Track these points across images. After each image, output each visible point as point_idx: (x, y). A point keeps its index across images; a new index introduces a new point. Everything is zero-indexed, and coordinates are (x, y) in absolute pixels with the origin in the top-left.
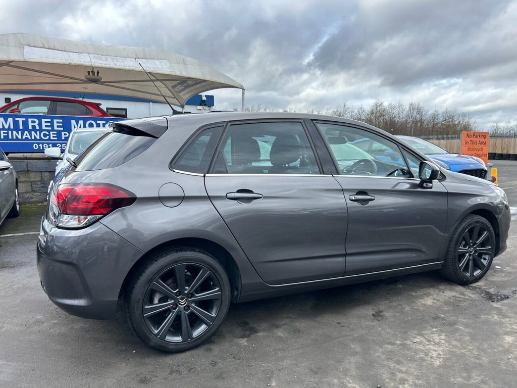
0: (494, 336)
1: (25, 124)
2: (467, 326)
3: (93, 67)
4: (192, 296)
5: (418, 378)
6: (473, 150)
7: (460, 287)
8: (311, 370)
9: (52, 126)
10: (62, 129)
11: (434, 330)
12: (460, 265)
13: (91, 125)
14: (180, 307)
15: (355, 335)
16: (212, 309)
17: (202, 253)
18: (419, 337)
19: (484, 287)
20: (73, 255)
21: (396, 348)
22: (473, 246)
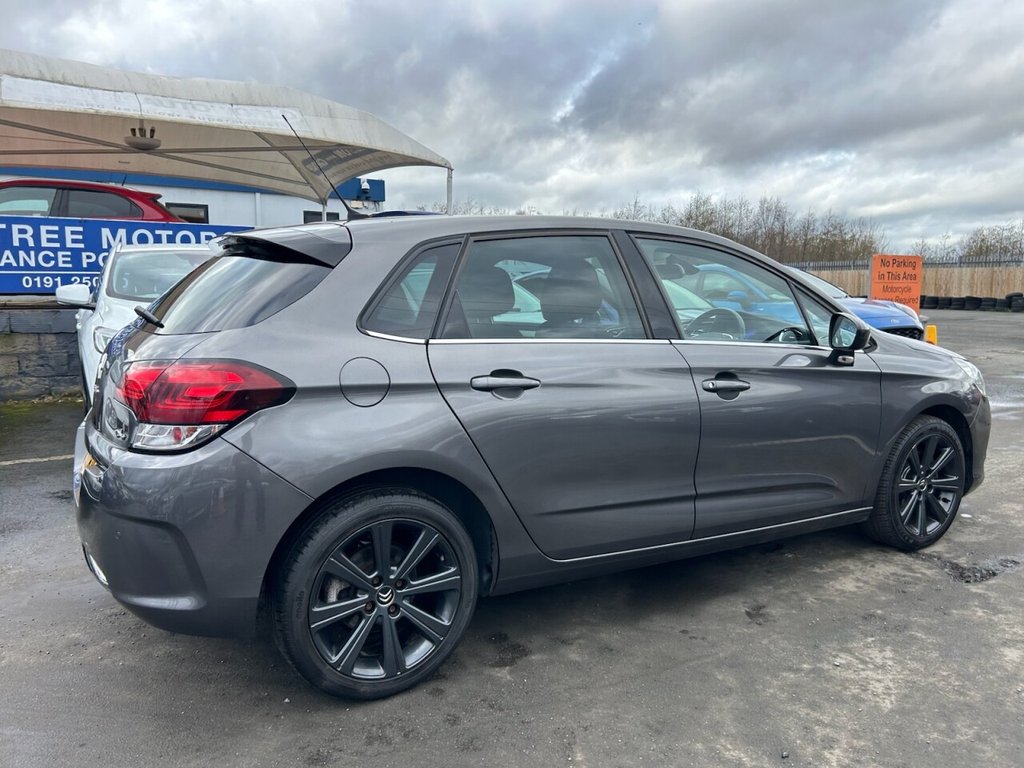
0: (983, 649)
1: (5, 235)
2: (928, 630)
3: (142, 121)
4: (404, 584)
5: (856, 735)
6: (893, 290)
7: (902, 555)
8: (648, 726)
9: (62, 239)
10: (82, 246)
11: (870, 640)
12: (903, 514)
13: (143, 239)
14: (379, 608)
15: (721, 655)
16: (441, 610)
17: (424, 498)
18: (843, 655)
19: (948, 555)
20: (164, 506)
21: (803, 677)
22: (925, 476)
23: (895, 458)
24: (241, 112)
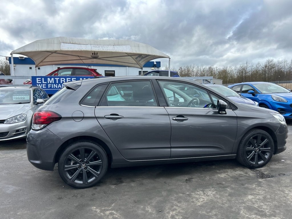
0: (243, 195)
1: (59, 80)
2: (233, 189)
5: (183, 209)
8: (135, 201)
11: (213, 189)
12: (248, 157)
14: (83, 168)
15: (169, 188)
16: (98, 170)
18: (200, 192)
19: (263, 171)
21: (184, 195)
22: (257, 147)
23: (244, 141)
24: (116, 47)
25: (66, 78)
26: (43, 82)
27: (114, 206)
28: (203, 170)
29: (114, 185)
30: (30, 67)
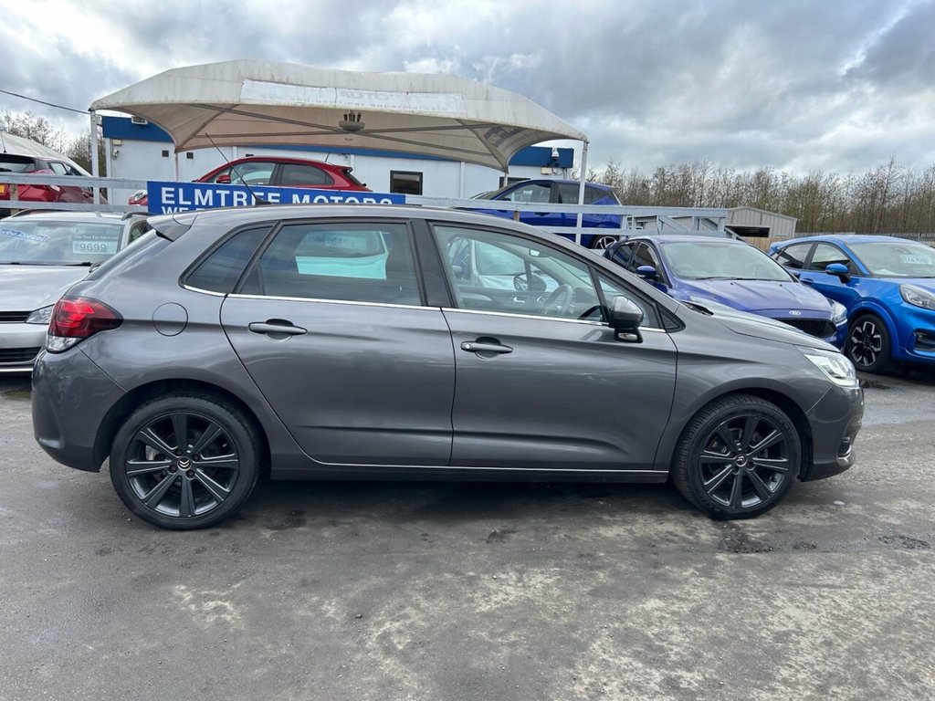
0: (635, 596)
1: (229, 198)
5: (428, 619)
11: (554, 569)
12: (706, 483)
13: (321, 201)
14: (180, 471)
15: (426, 554)
18: (512, 574)
19: (750, 529)
20: (60, 384)
21: (456, 579)
22: (742, 453)
23: (697, 431)
24: (413, 99)
25: (250, 191)
26: (181, 202)
27: (238, 589)
28: (562, 510)
29: (272, 529)
30: (163, 151)
